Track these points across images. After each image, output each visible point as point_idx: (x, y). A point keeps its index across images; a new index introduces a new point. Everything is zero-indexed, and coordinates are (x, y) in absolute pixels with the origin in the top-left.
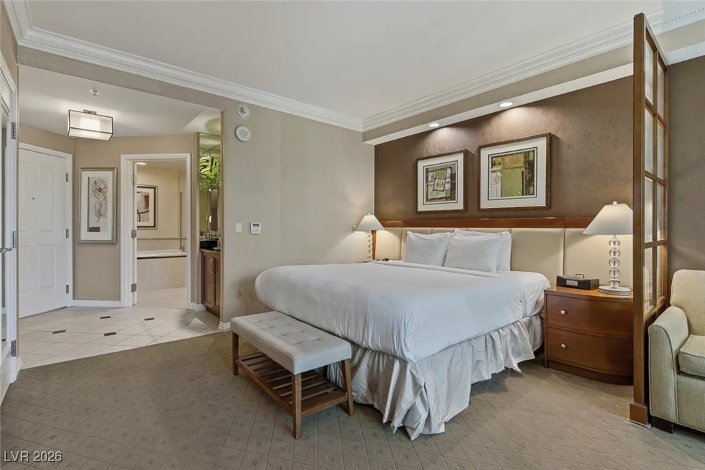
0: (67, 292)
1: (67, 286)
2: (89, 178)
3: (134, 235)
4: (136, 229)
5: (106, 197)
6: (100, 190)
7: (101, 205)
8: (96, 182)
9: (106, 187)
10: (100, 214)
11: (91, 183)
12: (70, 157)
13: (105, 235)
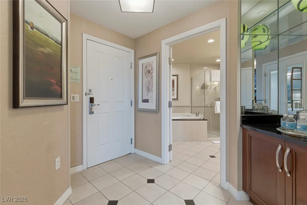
0: (131, 143)
1: (132, 139)
2: (143, 64)
3: (170, 106)
4: (171, 100)
5: (152, 77)
6: (149, 72)
7: (149, 83)
8: (146, 66)
9: (152, 69)
10: (149, 90)
11: (144, 67)
12: (133, 51)
13: (152, 105)
